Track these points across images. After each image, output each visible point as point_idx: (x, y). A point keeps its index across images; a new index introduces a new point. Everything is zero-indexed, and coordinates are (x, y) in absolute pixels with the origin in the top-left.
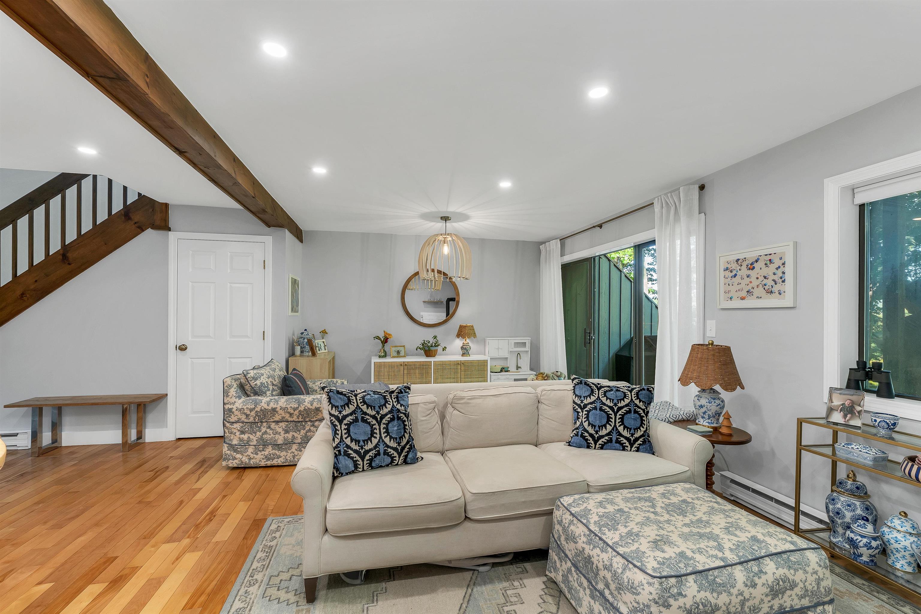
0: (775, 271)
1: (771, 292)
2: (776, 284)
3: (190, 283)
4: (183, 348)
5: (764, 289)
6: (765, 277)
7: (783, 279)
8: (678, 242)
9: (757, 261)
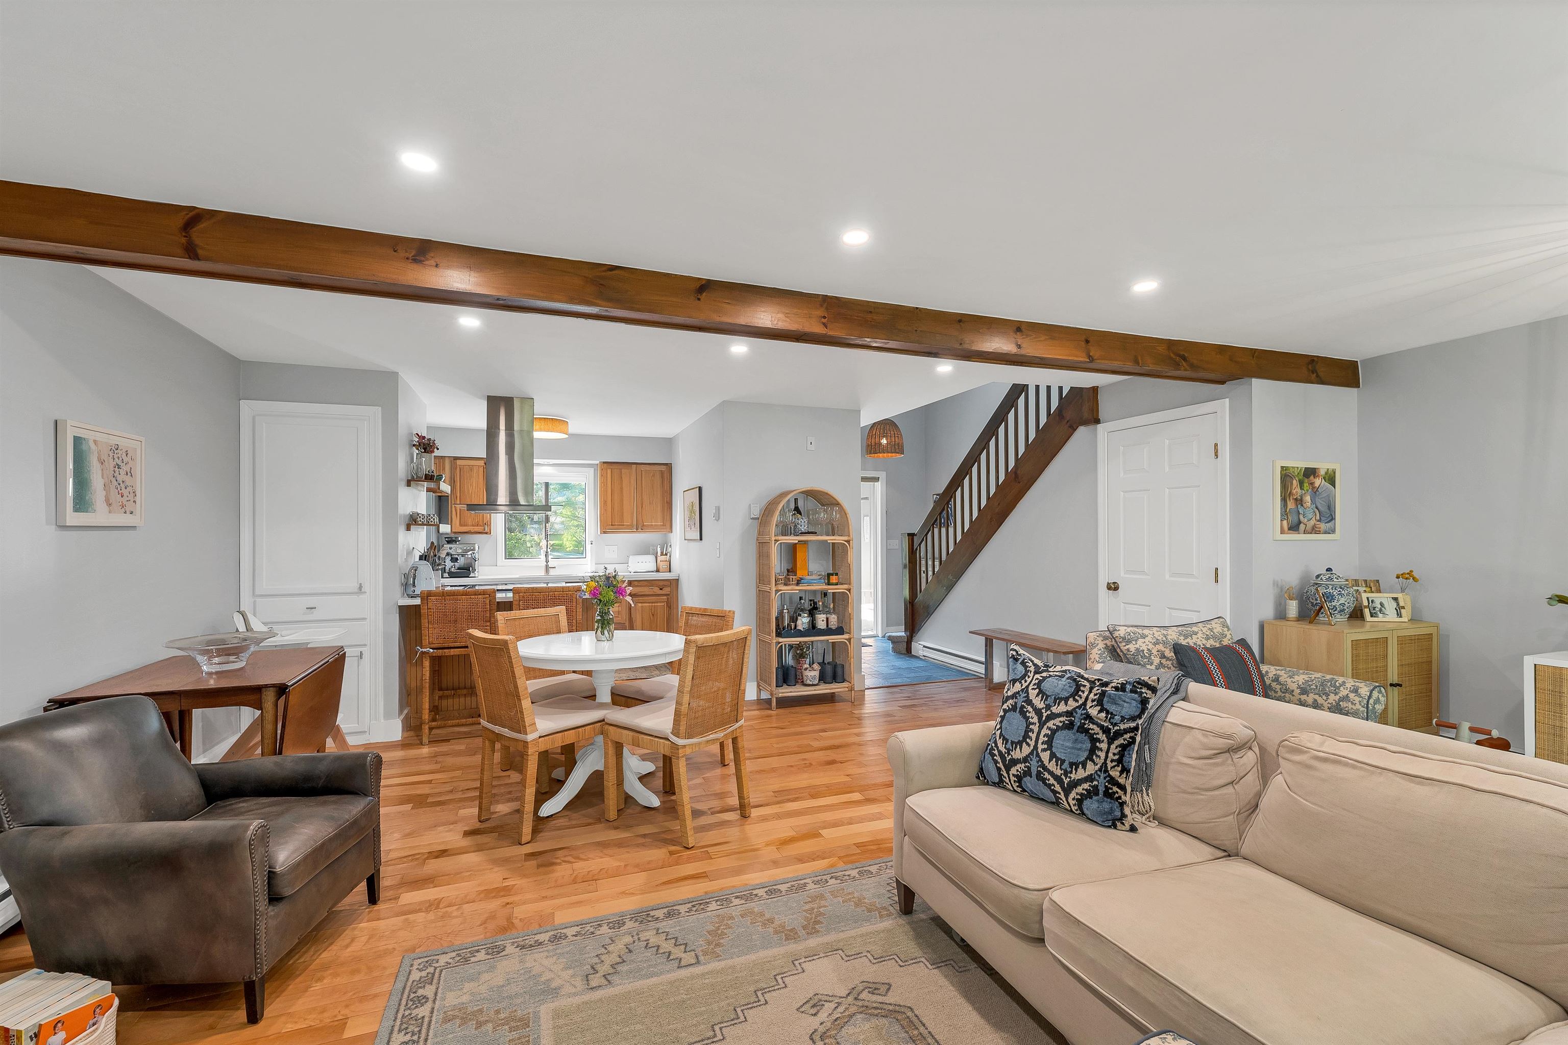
3: (1122, 493)
4: (1113, 587)
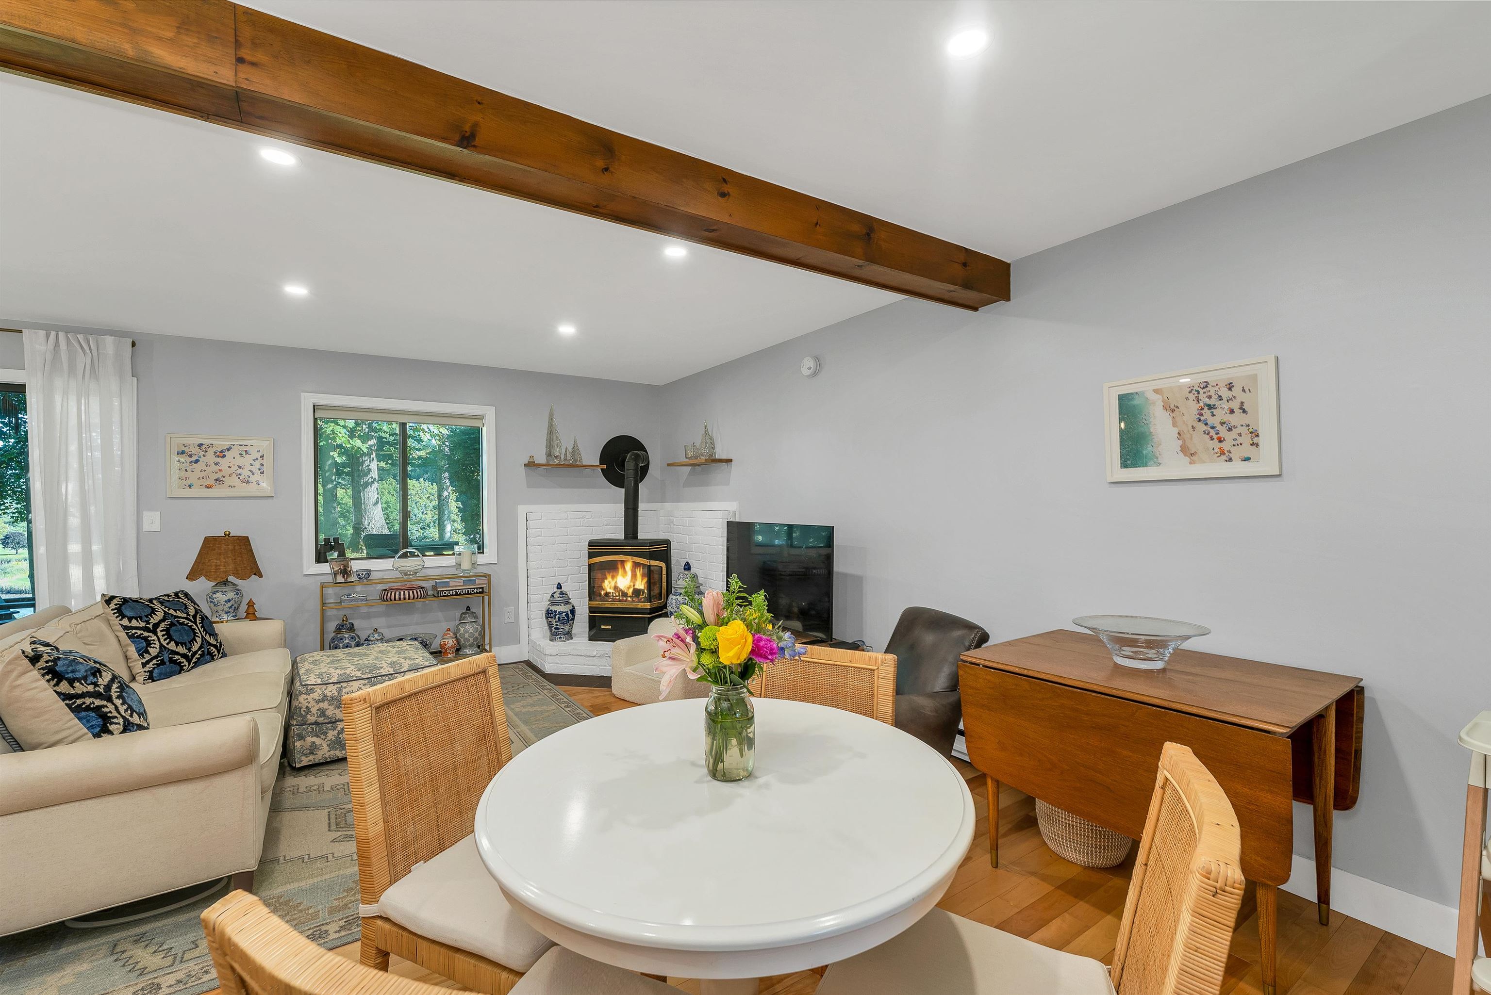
0: (252, 462)
1: (248, 481)
2: (253, 474)
5: (239, 478)
6: (240, 467)
7: (262, 471)
9: (228, 450)
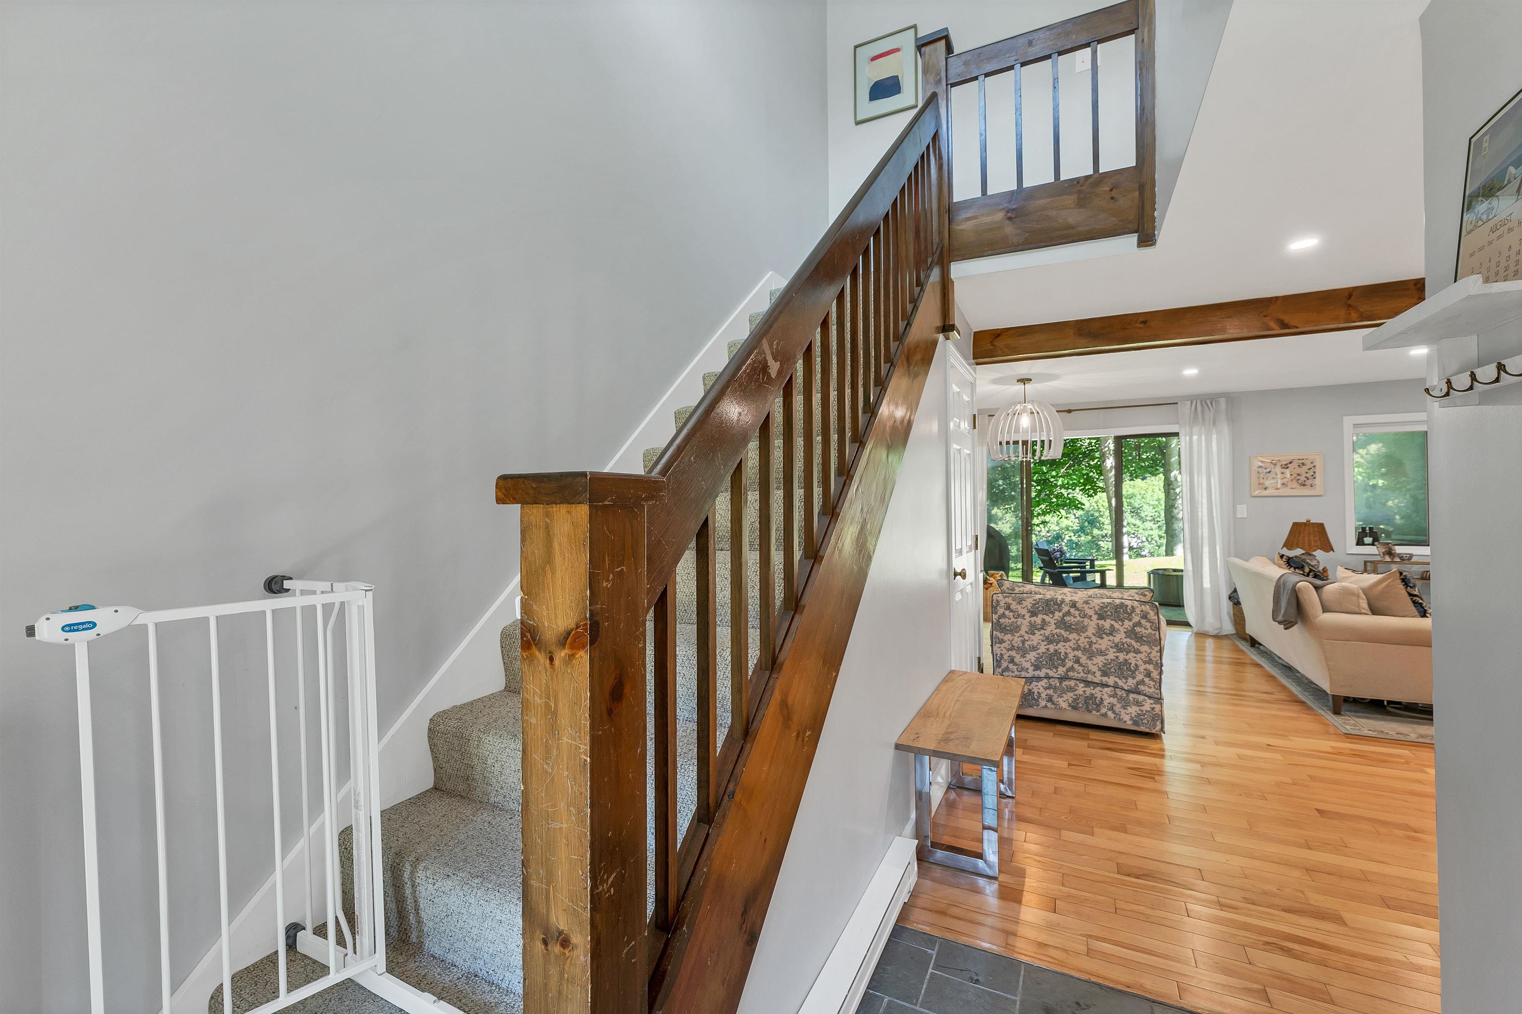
0: (1308, 471)
1: (1305, 485)
2: (1308, 480)
5: (1298, 482)
6: (1298, 475)
7: (1314, 477)
8: (1203, 437)
9: (1290, 463)
